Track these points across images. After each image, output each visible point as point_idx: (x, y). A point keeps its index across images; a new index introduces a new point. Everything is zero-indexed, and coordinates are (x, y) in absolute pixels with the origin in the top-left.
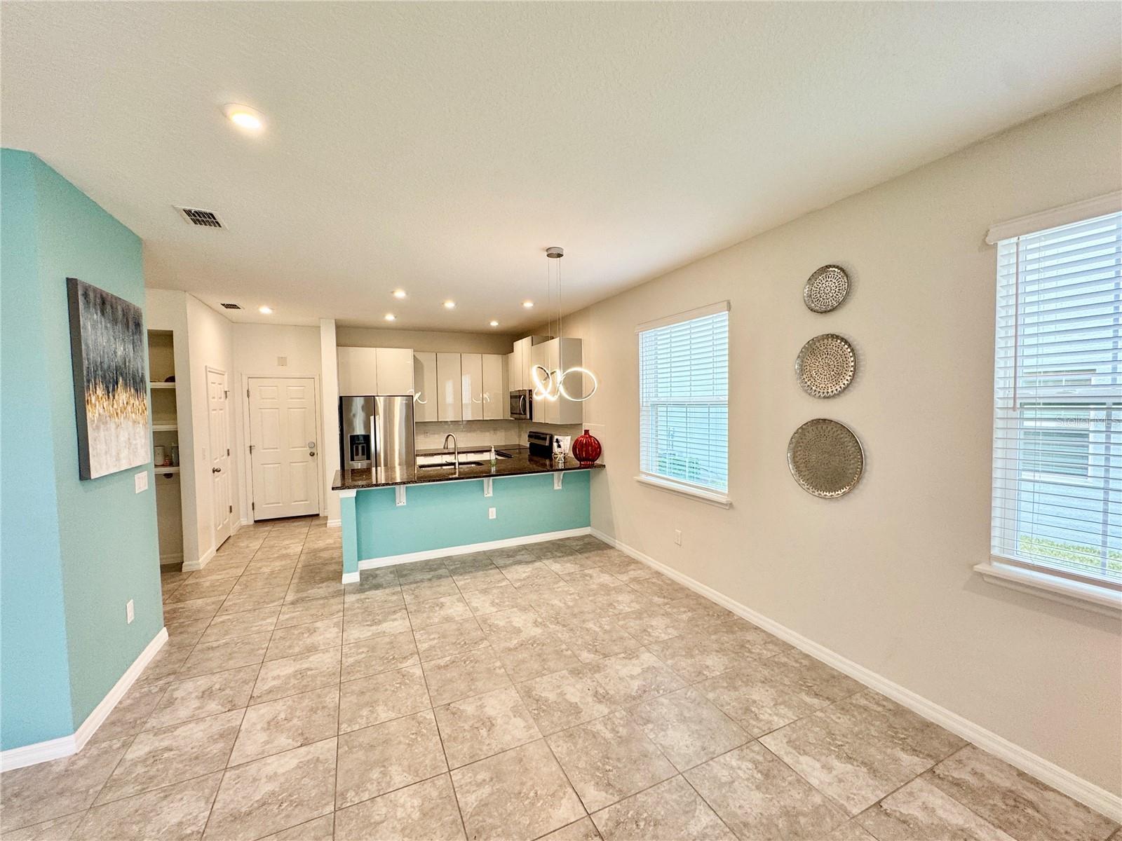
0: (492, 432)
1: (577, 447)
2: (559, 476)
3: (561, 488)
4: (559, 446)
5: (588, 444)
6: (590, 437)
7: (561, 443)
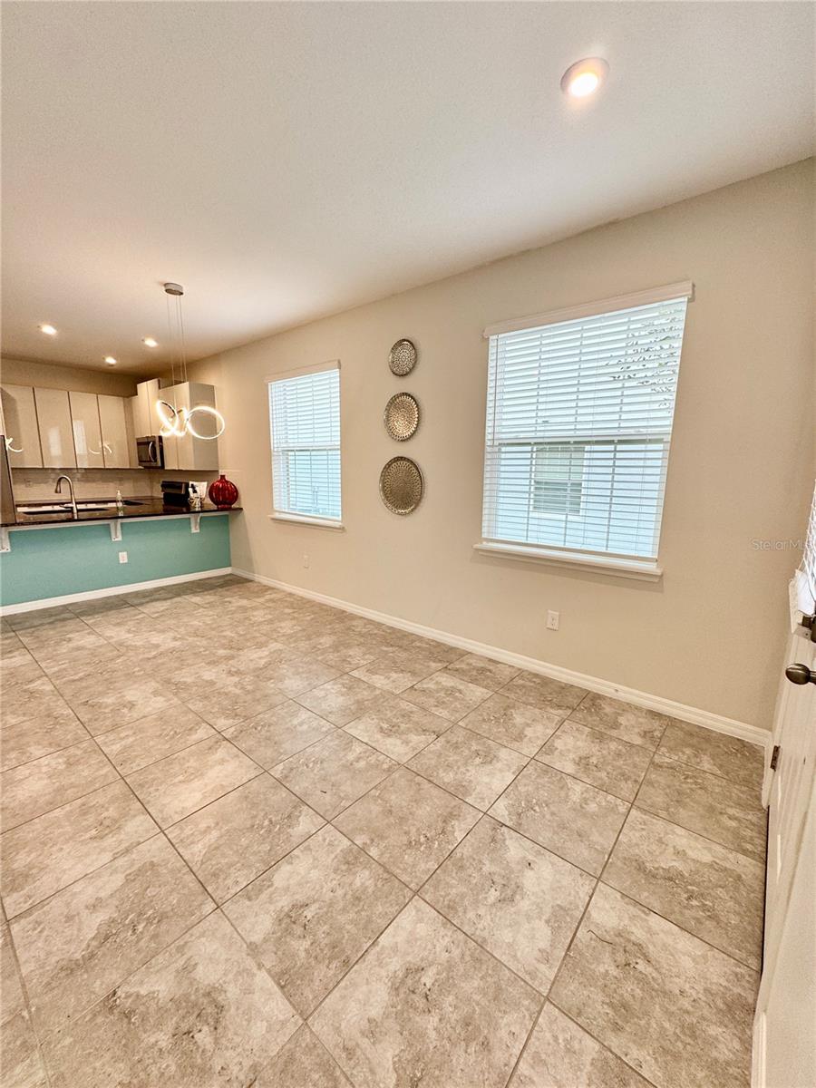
0: (118, 482)
1: (213, 491)
2: (196, 520)
3: (198, 531)
4: (195, 492)
5: (224, 489)
6: (227, 482)
7: (197, 489)
